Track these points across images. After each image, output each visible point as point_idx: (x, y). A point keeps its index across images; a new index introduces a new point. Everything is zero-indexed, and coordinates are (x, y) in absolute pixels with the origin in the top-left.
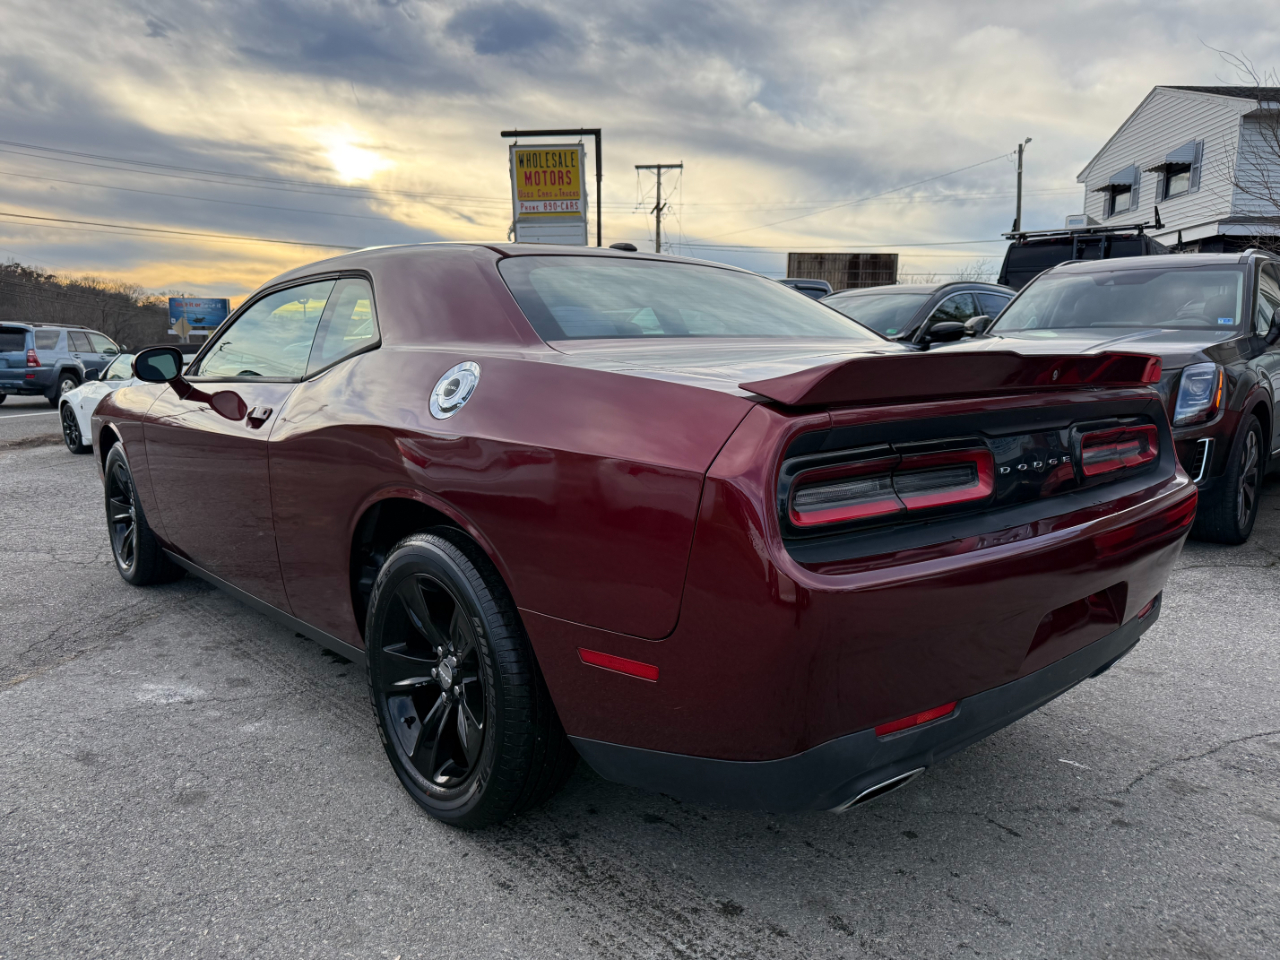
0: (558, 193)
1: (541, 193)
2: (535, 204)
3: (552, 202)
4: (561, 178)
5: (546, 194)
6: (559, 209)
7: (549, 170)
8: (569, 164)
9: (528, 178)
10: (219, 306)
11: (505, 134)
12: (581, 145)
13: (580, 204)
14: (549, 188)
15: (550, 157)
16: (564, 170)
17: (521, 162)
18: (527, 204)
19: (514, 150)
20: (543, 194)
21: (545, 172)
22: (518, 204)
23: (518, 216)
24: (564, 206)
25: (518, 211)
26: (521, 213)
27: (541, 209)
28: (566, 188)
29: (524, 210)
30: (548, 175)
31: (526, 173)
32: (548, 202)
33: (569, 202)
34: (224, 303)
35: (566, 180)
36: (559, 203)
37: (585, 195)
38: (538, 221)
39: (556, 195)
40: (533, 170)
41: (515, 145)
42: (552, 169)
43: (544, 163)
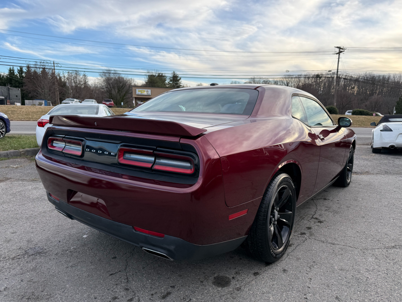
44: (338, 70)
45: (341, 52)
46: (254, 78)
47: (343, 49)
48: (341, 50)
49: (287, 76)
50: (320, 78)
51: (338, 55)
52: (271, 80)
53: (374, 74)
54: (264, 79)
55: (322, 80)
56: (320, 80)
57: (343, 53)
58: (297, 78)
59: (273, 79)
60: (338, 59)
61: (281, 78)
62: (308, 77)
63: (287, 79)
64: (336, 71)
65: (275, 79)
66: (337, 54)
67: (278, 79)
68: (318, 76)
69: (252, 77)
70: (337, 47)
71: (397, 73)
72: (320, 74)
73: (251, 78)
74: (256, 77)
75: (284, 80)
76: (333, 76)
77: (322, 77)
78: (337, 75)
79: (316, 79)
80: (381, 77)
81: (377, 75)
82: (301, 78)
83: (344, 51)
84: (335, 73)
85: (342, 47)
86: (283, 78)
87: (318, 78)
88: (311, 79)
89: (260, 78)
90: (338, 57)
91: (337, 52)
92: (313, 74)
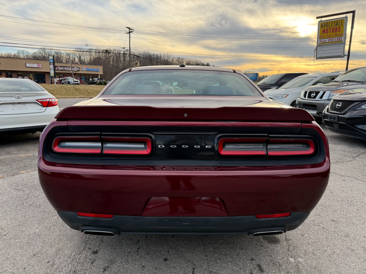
0: (335, 35)
1: (328, 36)
2: (325, 40)
3: (332, 39)
4: (336, 30)
5: (330, 36)
6: (334, 41)
7: (332, 28)
8: (340, 24)
9: (324, 31)
10: (256, 75)
11: (318, 18)
12: (346, 17)
13: (343, 38)
14: (332, 34)
15: (333, 23)
16: (338, 27)
17: (322, 26)
18: (322, 40)
19: (320, 22)
20: (329, 36)
21: (330, 29)
22: (319, 40)
23: (318, 44)
24: (336, 39)
25: (319, 42)
26: (319, 43)
27: (327, 41)
28: (338, 33)
29: (321, 42)
30: (331, 30)
31: (323, 30)
32: (330, 39)
33: (338, 38)
34: (257, 74)
35: (338, 30)
36: (334, 39)
37: (346, 35)
38: (326, 45)
39: (334, 36)
40: (326, 28)
41: (321, 21)
42: (333, 27)
43: (330, 26)
44: (130, 47)
45: (131, 32)
46: (44, 49)
47: (132, 30)
48: (131, 30)
49: (79, 49)
50: (109, 53)
51: (129, 34)
52: (62, 51)
53: (150, 53)
54: (56, 51)
55: (111, 55)
56: (109, 55)
57: (132, 33)
58: (88, 52)
59: (65, 51)
60: (129, 38)
61: (73, 51)
62: (98, 51)
63: (79, 52)
64: (129, 48)
65: (67, 51)
66: (127, 33)
67: (70, 51)
68: (107, 51)
69: (42, 47)
70: (128, 28)
71: (166, 53)
72: (108, 50)
73: (41, 49)
74: (46, 47)
75: (76, 53)
76: (119, 52)
77: (111, 53)
78: (130, 52)
79: (106, 54)
80: (156, 56)
81: (153, 54)
82: (92, 52)
83: (133, 32)
84: (128, 50)
85: (131, 28)
86: (75, 51)
87: (108, 53)
88: (101, 53)
89: (51, 49)
90: (129, 36)
91: (128, 32)
92: (103, 49)
